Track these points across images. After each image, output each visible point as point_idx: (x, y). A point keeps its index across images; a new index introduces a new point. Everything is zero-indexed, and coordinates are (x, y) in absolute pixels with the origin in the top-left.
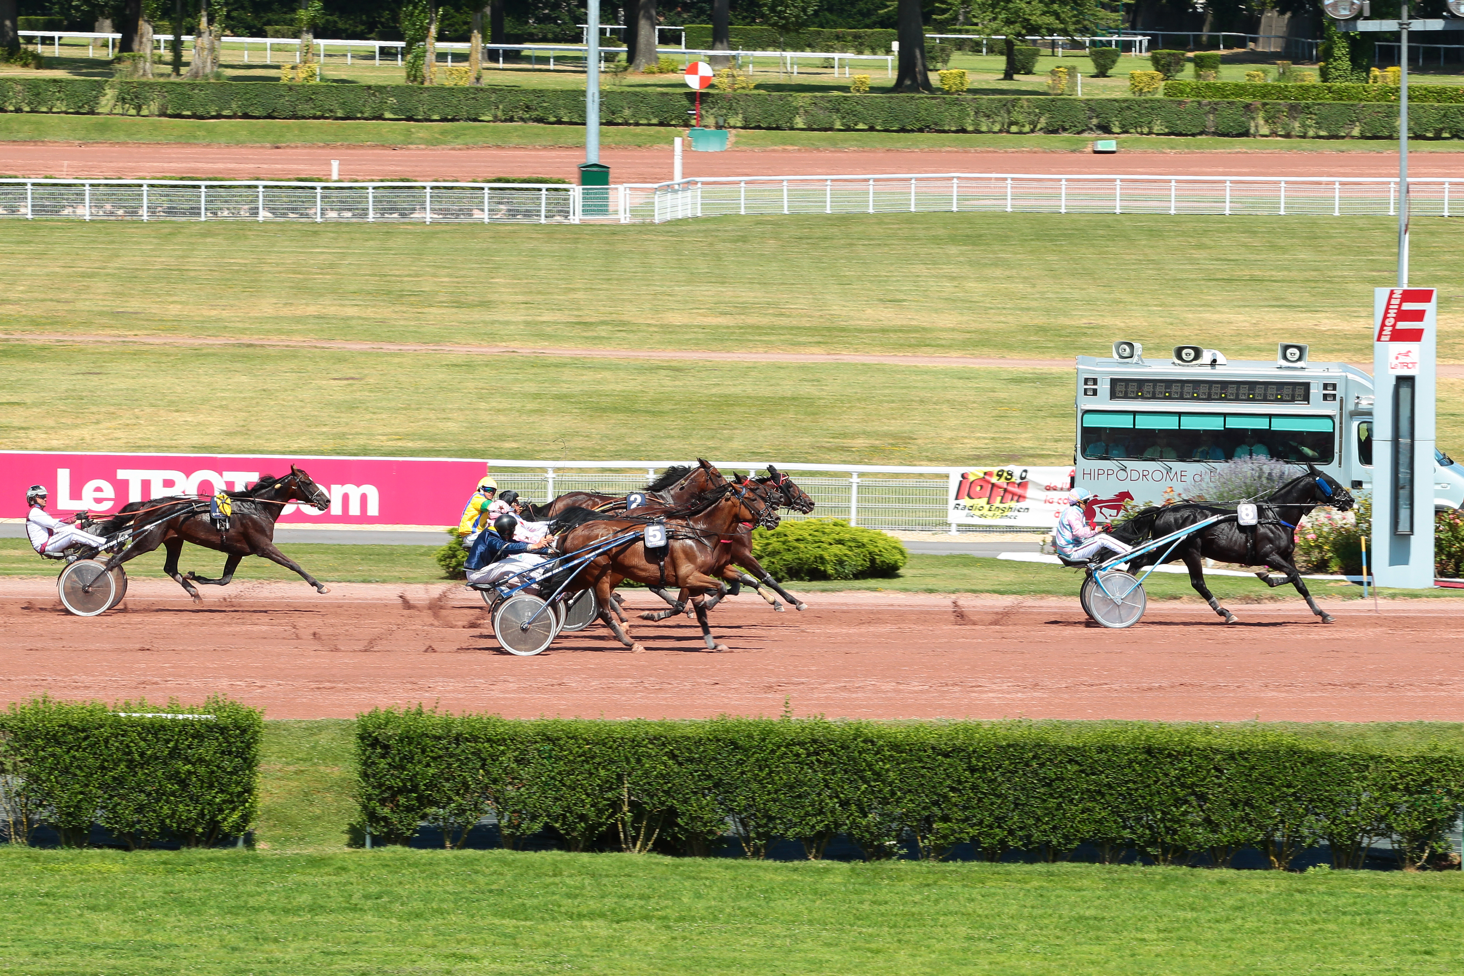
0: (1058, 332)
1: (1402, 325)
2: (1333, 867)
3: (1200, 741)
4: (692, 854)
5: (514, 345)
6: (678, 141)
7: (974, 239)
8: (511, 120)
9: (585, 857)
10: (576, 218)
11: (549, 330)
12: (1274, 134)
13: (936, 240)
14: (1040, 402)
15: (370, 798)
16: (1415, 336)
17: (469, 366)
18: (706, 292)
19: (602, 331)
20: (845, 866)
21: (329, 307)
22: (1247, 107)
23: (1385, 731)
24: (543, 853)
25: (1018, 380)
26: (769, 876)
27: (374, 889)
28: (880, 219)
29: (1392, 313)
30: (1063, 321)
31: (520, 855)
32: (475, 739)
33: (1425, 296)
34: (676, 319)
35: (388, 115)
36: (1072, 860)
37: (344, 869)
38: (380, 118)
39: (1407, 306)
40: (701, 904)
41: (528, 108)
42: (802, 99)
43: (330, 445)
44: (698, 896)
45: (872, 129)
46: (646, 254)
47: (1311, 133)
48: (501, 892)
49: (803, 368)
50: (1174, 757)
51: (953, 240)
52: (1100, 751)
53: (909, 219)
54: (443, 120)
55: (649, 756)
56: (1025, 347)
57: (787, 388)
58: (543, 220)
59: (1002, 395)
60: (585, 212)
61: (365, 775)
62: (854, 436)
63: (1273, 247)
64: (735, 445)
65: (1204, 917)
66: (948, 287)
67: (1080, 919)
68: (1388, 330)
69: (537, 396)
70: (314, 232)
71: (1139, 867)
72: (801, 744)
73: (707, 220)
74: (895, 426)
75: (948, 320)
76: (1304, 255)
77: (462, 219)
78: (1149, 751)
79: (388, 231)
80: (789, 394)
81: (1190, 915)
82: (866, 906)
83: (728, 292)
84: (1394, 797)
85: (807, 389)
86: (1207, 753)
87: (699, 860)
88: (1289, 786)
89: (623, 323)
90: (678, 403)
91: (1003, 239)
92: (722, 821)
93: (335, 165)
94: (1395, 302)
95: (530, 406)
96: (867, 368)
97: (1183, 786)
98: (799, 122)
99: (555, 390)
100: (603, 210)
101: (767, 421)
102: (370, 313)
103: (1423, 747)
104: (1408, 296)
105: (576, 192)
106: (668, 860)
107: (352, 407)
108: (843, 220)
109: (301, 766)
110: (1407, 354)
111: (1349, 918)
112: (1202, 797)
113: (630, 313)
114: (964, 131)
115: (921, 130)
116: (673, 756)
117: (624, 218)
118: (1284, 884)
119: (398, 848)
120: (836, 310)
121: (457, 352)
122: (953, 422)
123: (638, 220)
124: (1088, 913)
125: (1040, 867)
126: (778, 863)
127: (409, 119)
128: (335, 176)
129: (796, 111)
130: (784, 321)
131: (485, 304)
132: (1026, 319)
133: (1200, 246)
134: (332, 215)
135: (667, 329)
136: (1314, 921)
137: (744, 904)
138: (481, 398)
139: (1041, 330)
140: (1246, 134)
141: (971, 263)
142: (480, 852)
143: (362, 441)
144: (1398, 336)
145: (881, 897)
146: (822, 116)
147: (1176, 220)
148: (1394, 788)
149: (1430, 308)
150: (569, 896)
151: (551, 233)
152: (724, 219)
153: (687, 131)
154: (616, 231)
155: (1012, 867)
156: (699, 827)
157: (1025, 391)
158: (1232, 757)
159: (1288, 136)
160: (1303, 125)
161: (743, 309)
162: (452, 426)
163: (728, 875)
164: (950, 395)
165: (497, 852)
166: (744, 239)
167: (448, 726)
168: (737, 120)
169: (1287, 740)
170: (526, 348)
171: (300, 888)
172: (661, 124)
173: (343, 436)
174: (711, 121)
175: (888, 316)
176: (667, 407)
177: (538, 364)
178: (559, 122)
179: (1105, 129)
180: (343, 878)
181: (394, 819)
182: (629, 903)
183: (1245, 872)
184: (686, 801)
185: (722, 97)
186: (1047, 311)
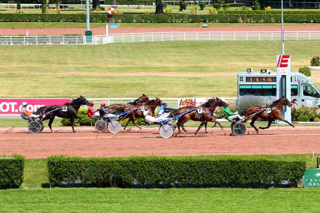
0: (198, 67)
1: (283, 63)
2: (275, 187)
3: (244, 159)
4: (127, 187)
5: (73, 73)
6: (107, 26)
7: (177, 47)
8: (68, 21)
9: (101, 189)
10: (85, 43)
11: (81, 69)
12: (244, 22)
13: (168, 47)
14: (196, 83)
15: (51, 176)
16: (286, 66)
17: (63, 77)
18: (116, 60)
19: (93, 69)
20: (162, 189)
21: (29, 65)
22: (238, 16)
23: (285, 156)
24: (92, 188)
25: (191, 79)
26: (145, 192)
27: (53, 197)
28: (155, 42)
29: (280, 61)
30: (199, 65)
31: (86, 189)
32: (75, 162)
33: (288, 57)
34: (110, 66)
35: (39, 21)
36: (214, 187)
37: (46, 193)
38: (37, 21)
39: (284, 59)
40: (129, 199)
41: (71, 19)
42: (135, 16)
43: (32, 96)
44: (129, 197)
45: (151, 22)
46: (102, 51)
47: (252, 22)
48: (83, 197)
49: (141, 77)
50: (238, 163)
51: (172, 47)
52: (220, 162)
53: (162, 43)
54: (52, 22)
55: (116, 165)
56: (191, 71)
57: (137, 81)
58: (77, 44)
59: (187, 82)
60: (87, 42)
61: (49, 171)
62: (154, 92)
63: (246, 48)
64: (127, 94)
65: (246, 200)
66: (172, 58)
67: (217, 200)
68: (279, 65)
69: (79, 84)
70: (24, 47)
71: (230, 188)
72: (151, 162)
73: (114, 43)
74: (163, 89)
75: (173, 65)
76: (253, 49)
77: (58, 44)
78: (231, 162)
79: (41, 47)
80: (138, 83)
81: (243, 199)
82: (168, 199)
83: (121, 60)
84: (288, 171)
85: (142, 82)
86: (245, 162)
87: (128, 189)
88: (264, 169)
89: (98, 67)
90: (112, 85)
91: (184, 47)
92: (133, 180)
93: (27, 32)
94: (281, 58)
95: (78, 86)
96: (156, 77)
97: (240, 170)
98: (134, 21)
99: (84, 83)
100: (91, 41)
101: (134, 89)
102: (39, 66)
103: (295, 160)
104: (284, 57)
105: (85, 37)
106: (121, 189)
107: (36, 87)
108: (147, 43)
109: (34, 169)
110: (284, 70)
111: (279, 199)
112: (244, 172)
113: (99, 65)
114: (172, 22)
115: (162, 22)
116: (122, 165)
117: (96, 44)
118: (264, 191)
119: (58, 188)
120: (147, 63)
121: (60, 75)
122: (176, 88)
123: (99, 44)
124: (219, 199)
125: (207, 189)
126: (146, 189)
127: (44, 22)
128: (27, 35)
129: (133, 19)
130: (135, 66)
131: (66, 63)
132: (191, 65)
133: (229, 48)
134: (28, 44)
135: (108, 68)
136: (271, 200)
137: (139, 199)
138: (66, 85)
139: (194, 67)
140: (237, 22)
141: (177, 52)
142: (77, 188)
143: (40, 95)
144: (282, 66)
145: (171, 196)
146: (140, 19)
147: (223, 42)
148: (288, 169)
149: (289, 59)
150: (98, 198)
151: (79, 47)
152: (119, 43)
153: (108, 23)
154: (94, 47)
155: (201, 189)
156: (127, 181)
157: (192, 81)
158: (251, 162)
159: (247, 22)
160: (250, 20)
161: (126, 63)
162: (61, 91)
163: (136, 192)
164: (175, 82)
165: (81, 188)
166: (124, 48)
167: (69, 159)
168: (120, 21)
169: (264, 158)
170: (76, 73)
171: (35, 197)
172: (102, 22)
173: (35, 94)
174: (114, 21)
175: (158, 65)
176: (110, 86)
177: (79, 77)
178: (79, 22)
179: (205, 22)
180: (46, 195)
181: (57, 181)
182: (113, 199)
183: (254, 189)
184: (125, 175)
185: (116, 15)
186: (196, 63)
